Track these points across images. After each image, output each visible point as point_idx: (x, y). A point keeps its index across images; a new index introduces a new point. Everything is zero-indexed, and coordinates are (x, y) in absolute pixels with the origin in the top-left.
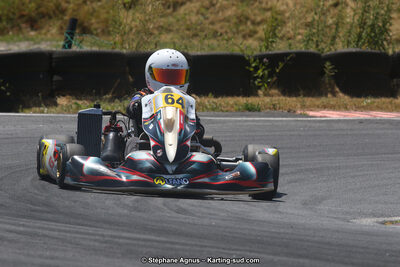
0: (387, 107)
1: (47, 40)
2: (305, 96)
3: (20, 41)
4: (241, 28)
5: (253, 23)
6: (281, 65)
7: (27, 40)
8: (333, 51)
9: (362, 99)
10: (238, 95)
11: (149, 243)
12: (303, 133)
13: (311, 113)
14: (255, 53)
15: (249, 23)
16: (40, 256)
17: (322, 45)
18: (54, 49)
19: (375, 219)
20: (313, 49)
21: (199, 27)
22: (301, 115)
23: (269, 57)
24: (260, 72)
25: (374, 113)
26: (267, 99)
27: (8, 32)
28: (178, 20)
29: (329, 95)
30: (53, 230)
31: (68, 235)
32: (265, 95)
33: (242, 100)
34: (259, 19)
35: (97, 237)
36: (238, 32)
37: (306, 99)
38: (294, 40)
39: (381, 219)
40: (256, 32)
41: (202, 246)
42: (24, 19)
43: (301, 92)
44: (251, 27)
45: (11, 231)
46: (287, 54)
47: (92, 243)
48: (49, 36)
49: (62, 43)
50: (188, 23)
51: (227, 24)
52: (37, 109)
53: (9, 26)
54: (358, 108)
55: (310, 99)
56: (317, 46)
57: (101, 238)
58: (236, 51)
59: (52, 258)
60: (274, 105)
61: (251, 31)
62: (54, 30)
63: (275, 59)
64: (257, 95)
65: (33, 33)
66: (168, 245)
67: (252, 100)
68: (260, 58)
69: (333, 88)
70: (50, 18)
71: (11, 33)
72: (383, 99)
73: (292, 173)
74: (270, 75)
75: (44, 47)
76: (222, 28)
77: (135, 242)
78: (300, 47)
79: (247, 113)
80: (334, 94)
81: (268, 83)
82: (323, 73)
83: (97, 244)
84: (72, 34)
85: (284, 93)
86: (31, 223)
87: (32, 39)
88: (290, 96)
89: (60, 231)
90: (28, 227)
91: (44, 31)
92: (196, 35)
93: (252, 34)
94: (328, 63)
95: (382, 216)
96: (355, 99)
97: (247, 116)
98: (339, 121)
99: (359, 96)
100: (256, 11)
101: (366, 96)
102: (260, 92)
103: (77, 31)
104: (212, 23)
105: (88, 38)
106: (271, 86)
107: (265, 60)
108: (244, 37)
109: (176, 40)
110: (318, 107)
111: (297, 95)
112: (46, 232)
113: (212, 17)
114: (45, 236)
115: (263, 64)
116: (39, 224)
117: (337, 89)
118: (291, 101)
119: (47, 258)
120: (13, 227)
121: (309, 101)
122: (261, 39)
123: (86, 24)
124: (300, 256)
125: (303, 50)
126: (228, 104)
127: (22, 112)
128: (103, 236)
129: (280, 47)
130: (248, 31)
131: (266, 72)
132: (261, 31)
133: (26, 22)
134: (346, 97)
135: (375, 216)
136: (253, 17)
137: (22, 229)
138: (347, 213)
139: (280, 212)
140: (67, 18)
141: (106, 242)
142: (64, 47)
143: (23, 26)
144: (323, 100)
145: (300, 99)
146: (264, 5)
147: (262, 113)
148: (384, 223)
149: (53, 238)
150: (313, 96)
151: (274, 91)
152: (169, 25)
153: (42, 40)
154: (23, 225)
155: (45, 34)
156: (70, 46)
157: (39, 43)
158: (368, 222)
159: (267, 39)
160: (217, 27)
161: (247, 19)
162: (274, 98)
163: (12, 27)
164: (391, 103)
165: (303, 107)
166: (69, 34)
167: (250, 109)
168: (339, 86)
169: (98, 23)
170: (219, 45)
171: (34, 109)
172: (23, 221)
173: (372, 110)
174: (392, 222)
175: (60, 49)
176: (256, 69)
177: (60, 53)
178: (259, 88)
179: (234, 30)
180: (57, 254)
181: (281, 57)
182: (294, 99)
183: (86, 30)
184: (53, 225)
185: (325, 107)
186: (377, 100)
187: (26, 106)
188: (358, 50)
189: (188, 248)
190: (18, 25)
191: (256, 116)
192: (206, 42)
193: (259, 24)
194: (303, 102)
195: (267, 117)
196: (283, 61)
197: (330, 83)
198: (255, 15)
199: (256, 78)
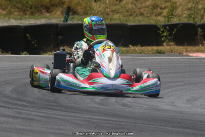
1: (55, 18)
2: (187, 45)
3: (42, 18)
4: (155, 11)
5: (161, 8)
6: (176, 30)
7: (45, 18)
8: (202, 22)
10: (153, 46)
11: (108, 122)
12: (187, 65)
14: (162, 24)
15: (158, 8)
16: (53, 129)
17: (196, 20)
18: (59, 22)
20: (191, 22)
21: (132, 11)
22: (185, 56)
23: (169, 26)
24: (165, 34)
26: (168, 47)
27: (35, 14)
28: (122, 7)
29: (200, 45)
30: (59, 115)
31: (67, 117)
32: (167, 45)
33: (155, 48)
34: (163, 6)
35: (82, 119)
36: (153, 13)
37: (188, 47)
38: (182, 17)
40: (162, 13)
41: (135, 123)
42: (43, 7)
43: (186, 44)
44: (160, 10)
45: (38, 116)
46: (178, 24)
47: (79, 122)
48: (56, 16)
49: (63, 19)
50: (127, 8)
51: (147, 9)
52: (50, 53)
53: (36, 11)
55: (191, 47)
56: (194, 20)
57: (84, 119)
58: (152, 22)
59: (59, 129)
60: (172, 50)
62: (59, 13)
63: (172, 27)
64: (162, 45)
65: (48, 14)
66: (118, 123)
67: (160, 48)
68: (165, 26)
69: (202, 42)
70: (57, 6)
71: (37, 14)
74: (170, 35)
75: (54, 21)
76: (144, 11)
77: (101, 121)
78: (185, 21)
79: (158, 54)
80: (203, 45)
81: (169, 39)
82: (197, 34)
83: (82, 122)
84: (68, 15)
85: (177, 44)
86: (48, 111)
87: (48, 18)
88: (179, 46)
89: (62, 115)
90: (46, 113)
91: (53, 13)
92: (131, 15)
93: (160, 14)
94: (199, 29)
97: (158, 56)
100: (162, 2)
102: (164, 44)
103: (71, 13)
104: (140, 9)
105: (76, 16)
106: (170, 40)
107: (167, 27)
108: (156, 15)
109: (121, 17)
110: (194, 51)
111: (184, 45)
112: (56, 116)
113: (139, 6)
114: (55, 118)
115: (167, 29)
116: (52, 112)
117: (204, 42)
118: (181, 48)
119: (56, 129)
120: (39, 114)
121: (189, 48)
122: (165, 17)
123: (75, 10)
124: (186, 128)
125: (187, 22)
126: (148, 50)
127: (43, 54)
128: (85, 118)
129: (175, 21)
130: (158, 12)
131: (168, 34)
132: (165, 12)
133: (44, 9)
136: (160, 5)
137: (43, 114)
139: (175, 106)
140: (65, 6)
141: (86, 121)
142: (64, 21)
143: (43, 10)
144: (197, 47)
145: (185, 47)
147: (165, 55)
149: (59, 119)
151: (172, 43)
152: (117, 10)
153: (53, 18)
154: (44, 113)
155: (54, 15)
156: (67, 21)
157: (51, 19)
159: (168, 17)
160: (142, 10)
161: (158, 6)
162: (171, 47)
163: (37, 11)
165: (187, 51)
166: (66, 14)
167: (159, 52)
169: (81, 9)
170: (143, 20)
171: (49, 53)
172: (44, 111)
175: (62, 22)
176: (163, 32)
177: (61, 24)
178: (164, 41)
179: (151, 12)
180: (61, 127)
181: (176, 25)
182: (182, 47)
183: (75, 13)
184: (59, 113)
185: (198, 51)
187: (45, 52)
189: (128, 124)
190: (41, 10)
191: (162, 56)
192: (137, 18)
193: (164, 9)
194: (187, 48)
195: (168, 56)
196: (176, 28)
197: (200, 39)
198: (162, 4)
199: (163, 37)
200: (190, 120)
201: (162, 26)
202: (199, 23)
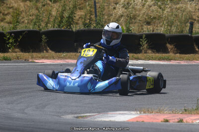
0: (74, 57)
2: (33, 52)
5: (3, 14)
6: (21, 37)
8: (46, 30)
9: (61, 53)
12: (33, 71)
13: (36, 61)
14: (9, 31)
17: (41, 27)
19: (73, 115)
20: (37, 29)
22: (31, 62)
24: (11, 41)
25: (67, 61)
26: (14, 54)
29: (45, 51)
32: (13, 52)
33: (1, 55)
34: (6, 12)
39: (76, 115)
40: (5, 19)
43: (31, 51)
44: (3, 16)
46: (24, 31)
54: (59, 58)
55: (36, 53)
56: (39, 27)
60: (18, 57)
61: (2, 19)
63: (17, 34)
64: (8, 52)
67: (6, 55)
68: (10, 33)
69: (47, 48)
72: (72, 53)
73: (29, 92)
74: (15, 42)
79: (5, 61)
80: (47, 51)
81: (14, 46)
82: (41, 41)
85: (22, 51)
88: (25, 52)
94: (44, 36)
95: (76, 113)
96: (57, 54)
97: (4, 63)
98: (50, 65)
99: (59, 52)
100: (5, 9)
101: (63, 52)
102: (10, 50)
106: (16, 47)
107: (13, 34)
110: (40, 58)
111: (29, 52)
115: (12, 37)
117: (48, 48)
118: (26, 55)
121: (35, 54)
122: (10, 23)
125: (32, 29)
129: (20, 28)
131: (13, 40)
134: (53, 52)
135: (72, 114)
136: (3, 12)
138: (59, 113)
139: (26, 113)
144: (42, 54)
145: (30, 54)
146: (8, 5)
147: (12, 61)
148: (77, 117)
150: (36, 52)
151: (17, 50)
158: (69, 117)
162: (17, 54)
164: (75, 55)
165: (32, 58)
167: (6, 59)
168: (49, 47)
173: (66, 59)
174: (81, 117)
176: (9, 39)
178: (10, 48)
181: (21, 32)
182: (28, 54)
185: (43, 58)
186: (68, 54)
188: (59, 29)
191: (9, 63)
193: (6, 15)
194: (32, 55)
195: (14, 63)
196: (21, 35)
197: (45, 45)
198: (4, 10)
199: (8, 43)
200: (42, 129)
201: (8, 33)
202: (43, 30)
